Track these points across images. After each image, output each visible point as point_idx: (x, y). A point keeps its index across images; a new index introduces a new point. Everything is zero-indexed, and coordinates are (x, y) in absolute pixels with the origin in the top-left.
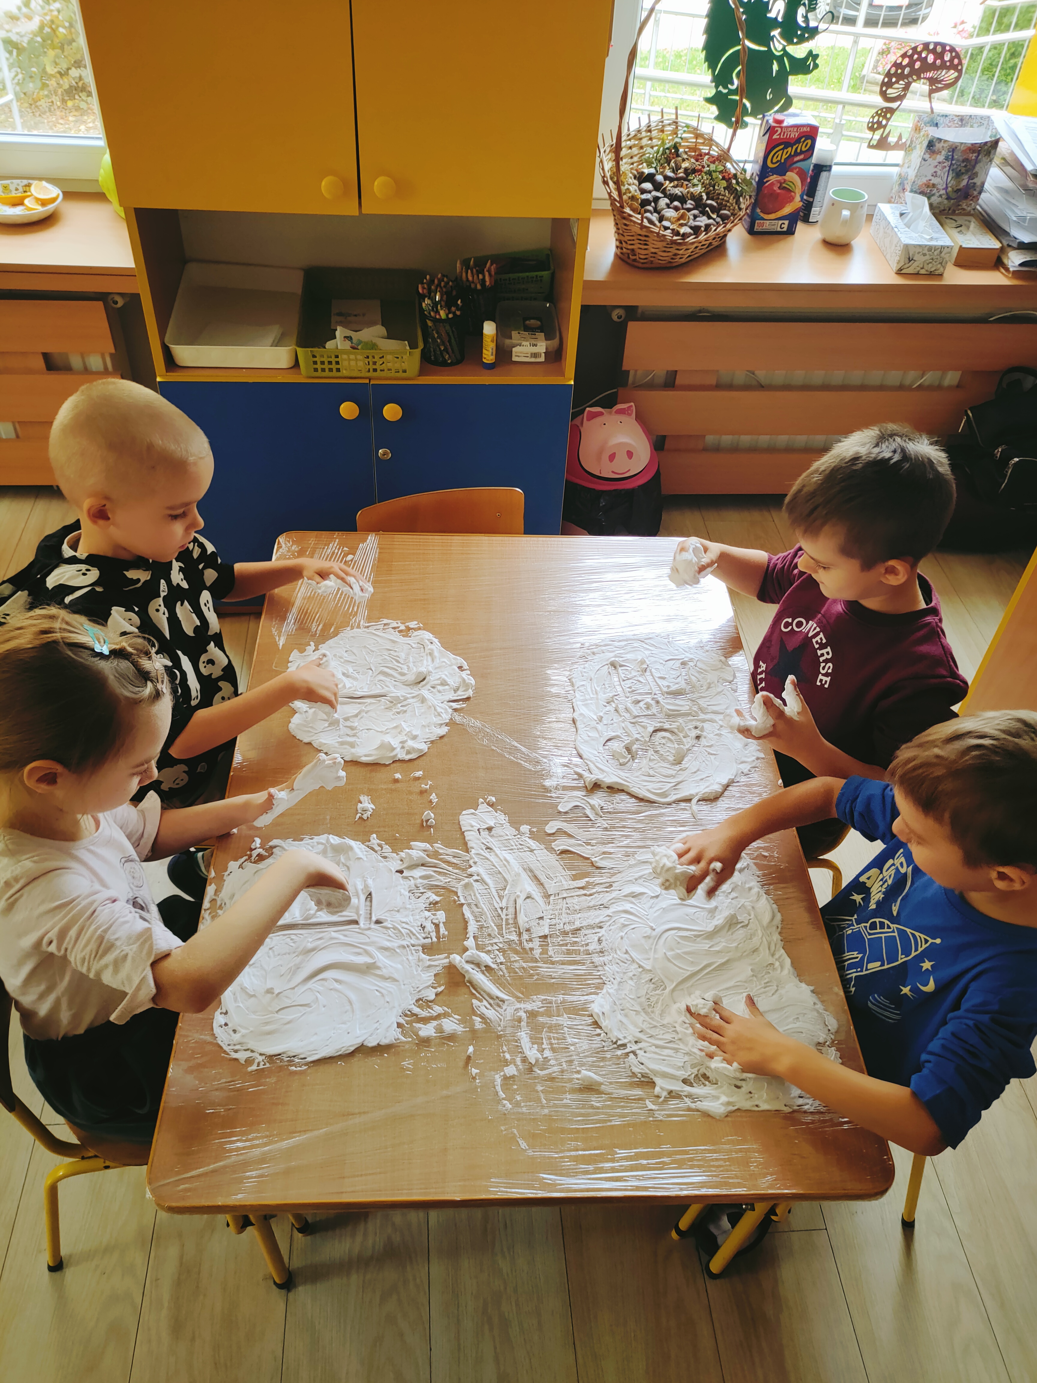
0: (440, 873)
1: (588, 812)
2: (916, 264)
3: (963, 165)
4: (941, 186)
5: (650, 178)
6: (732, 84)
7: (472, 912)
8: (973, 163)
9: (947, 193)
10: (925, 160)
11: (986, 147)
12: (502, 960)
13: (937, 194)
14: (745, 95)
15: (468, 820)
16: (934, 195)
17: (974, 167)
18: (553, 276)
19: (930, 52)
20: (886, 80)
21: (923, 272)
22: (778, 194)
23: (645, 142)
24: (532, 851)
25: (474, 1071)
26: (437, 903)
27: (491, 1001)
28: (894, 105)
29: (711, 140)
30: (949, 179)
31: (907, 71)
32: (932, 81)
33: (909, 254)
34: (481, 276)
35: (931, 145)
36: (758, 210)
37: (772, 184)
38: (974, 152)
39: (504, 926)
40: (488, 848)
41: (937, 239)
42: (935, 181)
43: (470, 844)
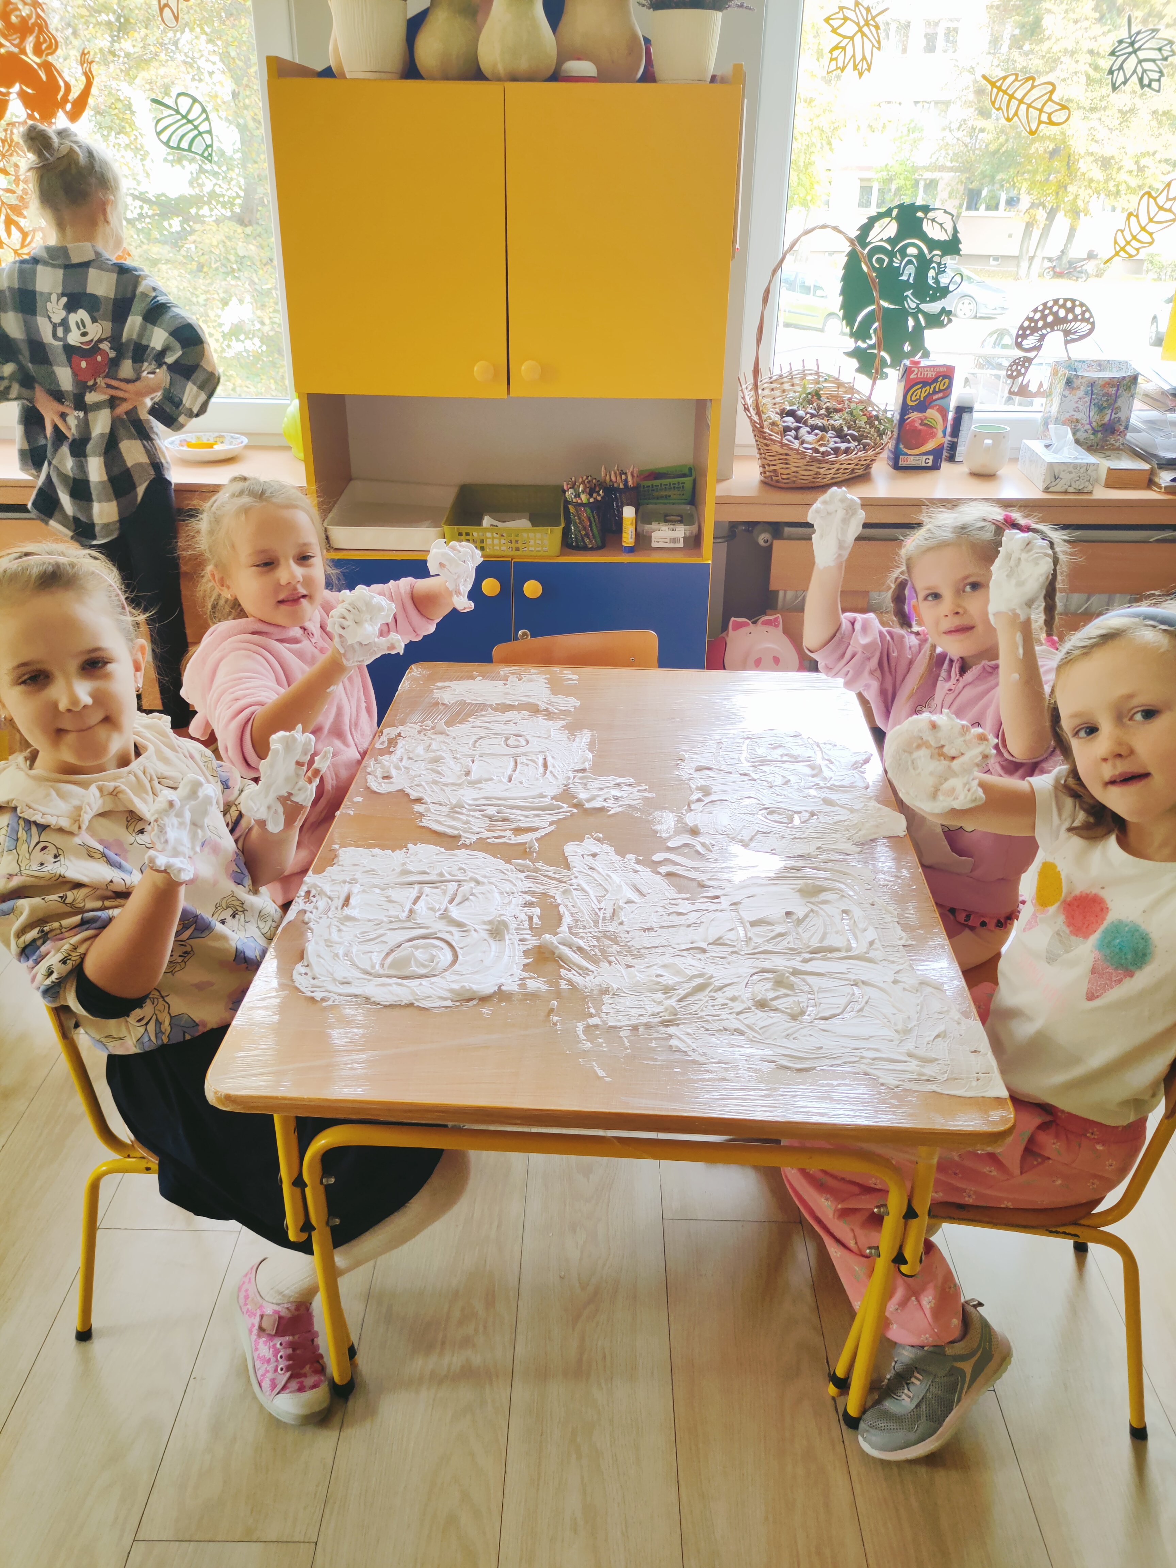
0: (538, 883)
1: (699, 848)
2: (1062, 482)
3: (1104, 399)
4: (1085, 421)
5: (791, 413)
6: (871, 338)
7: (569, 910)
8: (1114, 397)
9: (1093, 428)
10: (1065, 397)
11: (1125, 382)
12: (596, 943)
13: (1083, 429)
14: (882, 348)
15: (571, 849)
16: (1078, 430)
17: (1115, 401)
18: (695, 481)
19: (1060, 307)
20: (1020, 332)
21: (1070, 490)
22: (920, 431)
23: (787, 386)
24: (636, 872)
25: (555, 1018)
26: (533, 902)
27: (581, 972)
28: (1031, 355)
29: (852, 388)
30: (1092, 414)
31: (1040, 324)
32: (1067, 333)
33: (1054, 473)
34: (623, 477)
35: (1069, 382)
36: (901, 446)
37: (913, 421)
38: (1113, 386)
39: (600, 921)
40: (591, 868)
41: (1082, 459)
42: (1077, 416)
43: (571, 865)
